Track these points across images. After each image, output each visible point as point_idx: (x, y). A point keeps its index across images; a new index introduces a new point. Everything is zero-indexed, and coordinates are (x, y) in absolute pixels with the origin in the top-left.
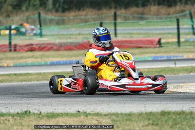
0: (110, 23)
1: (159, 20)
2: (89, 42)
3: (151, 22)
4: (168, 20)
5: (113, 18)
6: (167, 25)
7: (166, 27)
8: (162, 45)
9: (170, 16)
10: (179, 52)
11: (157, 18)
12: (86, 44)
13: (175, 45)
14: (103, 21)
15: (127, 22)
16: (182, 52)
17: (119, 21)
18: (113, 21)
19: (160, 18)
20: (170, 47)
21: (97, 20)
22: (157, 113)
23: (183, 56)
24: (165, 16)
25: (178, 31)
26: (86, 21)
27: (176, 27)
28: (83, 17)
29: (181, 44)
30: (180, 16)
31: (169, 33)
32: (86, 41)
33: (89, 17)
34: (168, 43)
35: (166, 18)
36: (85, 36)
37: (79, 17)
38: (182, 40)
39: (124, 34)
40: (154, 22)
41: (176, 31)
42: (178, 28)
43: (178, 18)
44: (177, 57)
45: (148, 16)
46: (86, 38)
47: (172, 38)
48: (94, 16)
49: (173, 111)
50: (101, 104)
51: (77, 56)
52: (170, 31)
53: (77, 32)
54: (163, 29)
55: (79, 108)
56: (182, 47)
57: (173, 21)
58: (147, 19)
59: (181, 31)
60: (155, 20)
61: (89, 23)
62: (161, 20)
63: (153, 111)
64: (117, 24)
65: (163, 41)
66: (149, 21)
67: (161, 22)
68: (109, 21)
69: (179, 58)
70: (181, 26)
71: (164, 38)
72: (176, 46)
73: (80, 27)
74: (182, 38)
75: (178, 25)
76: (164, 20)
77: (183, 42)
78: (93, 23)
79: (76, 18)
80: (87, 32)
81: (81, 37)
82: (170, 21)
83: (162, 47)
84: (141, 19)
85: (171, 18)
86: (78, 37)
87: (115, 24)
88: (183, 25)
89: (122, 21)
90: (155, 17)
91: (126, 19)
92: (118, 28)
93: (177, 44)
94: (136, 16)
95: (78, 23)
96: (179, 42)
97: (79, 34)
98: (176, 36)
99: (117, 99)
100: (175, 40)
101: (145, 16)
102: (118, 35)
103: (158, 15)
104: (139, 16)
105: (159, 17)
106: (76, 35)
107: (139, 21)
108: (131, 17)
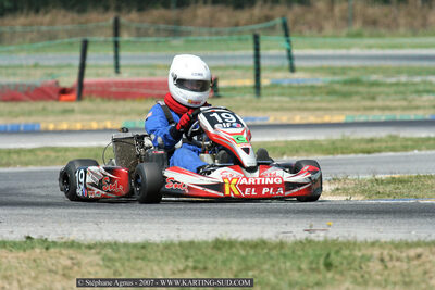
0: (106, 42)
1: (215, 38)
2: (57, 83)
3: (195, 41)
4: (235, 37)
5: (111, 32)
6: (234, 49)
7: (230, 53)
8: (221, 93)
9: (240, 28)
10: (258, 110)
11: (210, 34)
12: (51, 87)
13: (250, 93)
14: (89, 38)
15: (143, 39)
16: (265, 110)
17: (125, 37)
18: (111, 39)
19: (218, 33)
20: (238, 98)
21: (77, 35)
22: (206, 243)
23: (266, 119)
24: (228, 29)
25: (257, 63)
26: (52, 37)
27: (251, 52)
28: (44, 28)
29: (263, 92)
30: (260, 29)
31: (235, 67)
32: (50, 81)
33: (58, 27)
34: (233, 89)
35: (231, 33)
36: (49, 71)
37: (35, 28)
38: (265, 82)
39: (135, 66)
40: (204, 41)
41: (251, 62)
42: (257, 57)
43: (257, 32)
44: (253, 120)
45: (190, 28)
46: (50, 75)
47: (243, 78)
48: (69, 27)
49: (240, 239)
50: (81, 222)
51: (30, 114)
52: (239, 63)
53: (31, 62)
54: (224, 58)
55: (32, 229)
56: (264, 99)
57: (247, 40)
58: (189, 33)
59: (264, 63)
60: (207, 38)
61: (58, 41)
62: (219, 37)
63: (196, 240)
64: (121, 45)
65: (221, 84)
66: (192, 38)
67: (218, 41)
68: (102, 39)
69: (258, 122)
70: (263, 52)
71: (224, 78)
72: (250, 96)
73: (37, 50)
74: (266, 78)
75: (257, 49)
76: (225, 37)
77: (267, 87)
78: (66, 40)
79: (29, 29)
80: (53, 63)
81: (39, 72)
82: (240, 40)
83: (219, 97)
84: (175, 33)
85: (240, 33)
86: (32, 71)
87: (117, 45)
88: (268, 48)
89: (132, 39)
90: (205, 30)
91: (140, 33)
92: (122, 53)
93: (253, 91)
94: (162, 26)
95: (32, 41)
96: (258, 87)
97: (36, 66)
98: (252, 73)
99: (117, 212)
100: (250, 82)
101: (183, 28)
102: (121, 70)
103: (211, 26)
104: (171, 27)
105: (214, 30)
106: (28, 67)
107: (170, 39)
108: (152, 30)
